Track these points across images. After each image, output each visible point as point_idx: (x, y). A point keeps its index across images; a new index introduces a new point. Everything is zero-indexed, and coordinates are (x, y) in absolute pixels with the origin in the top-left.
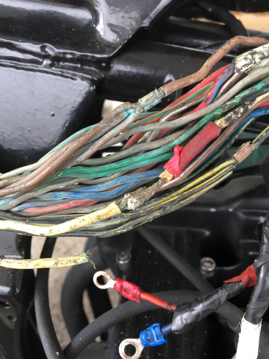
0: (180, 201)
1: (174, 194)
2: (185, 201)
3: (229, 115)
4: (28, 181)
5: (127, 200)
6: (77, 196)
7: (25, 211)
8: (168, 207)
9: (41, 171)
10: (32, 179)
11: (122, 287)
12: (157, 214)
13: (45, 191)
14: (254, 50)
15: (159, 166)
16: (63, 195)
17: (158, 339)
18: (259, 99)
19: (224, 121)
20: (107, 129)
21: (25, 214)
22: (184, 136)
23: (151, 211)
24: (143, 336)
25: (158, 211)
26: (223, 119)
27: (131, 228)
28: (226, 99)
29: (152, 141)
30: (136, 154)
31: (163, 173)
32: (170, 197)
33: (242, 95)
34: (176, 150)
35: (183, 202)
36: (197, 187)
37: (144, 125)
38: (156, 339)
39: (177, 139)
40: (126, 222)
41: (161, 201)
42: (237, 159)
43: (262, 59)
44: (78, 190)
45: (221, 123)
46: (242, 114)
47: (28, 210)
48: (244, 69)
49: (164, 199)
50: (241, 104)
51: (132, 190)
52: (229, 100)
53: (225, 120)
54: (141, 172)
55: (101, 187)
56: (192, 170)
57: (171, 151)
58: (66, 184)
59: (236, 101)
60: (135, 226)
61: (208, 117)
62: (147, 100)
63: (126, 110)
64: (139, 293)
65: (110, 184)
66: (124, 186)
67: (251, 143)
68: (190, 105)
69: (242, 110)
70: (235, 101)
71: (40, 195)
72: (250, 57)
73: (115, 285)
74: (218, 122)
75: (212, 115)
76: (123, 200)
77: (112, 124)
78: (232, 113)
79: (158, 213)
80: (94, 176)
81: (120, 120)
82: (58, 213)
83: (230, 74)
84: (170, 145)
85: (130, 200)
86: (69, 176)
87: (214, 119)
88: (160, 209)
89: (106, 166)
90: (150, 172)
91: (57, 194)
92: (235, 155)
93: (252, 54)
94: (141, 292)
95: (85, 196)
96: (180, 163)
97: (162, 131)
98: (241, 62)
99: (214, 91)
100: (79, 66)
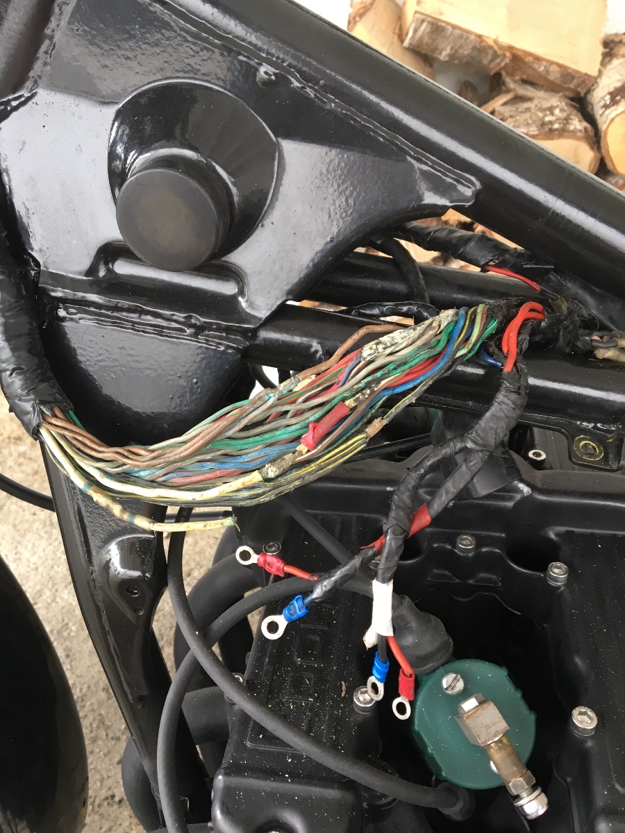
0: (318, 471)
1: (312, 465)
2: (322, 471)
3: (357, 396)
4: (182, 453)
5: (268, 469)
6: (224, 466)
7: (171, 481)
8: (307, 478)
9: (195, 444)
10: (186, 450)
11: (265, 561)
12: (297, 483)
13: (192, 462)
14: (381, 339)
15: (297, 439)
16: (210, 465)
17: (300, 611)
18: (383, 382)
19: (353, 402)
20: (251, 410)
21: (170, 484)
22: (318, 413)
23: (292, 481)
24: (286, 611)
25: (298, 481)
26: (352, 400)
27: (273, 497)
28: (354, 383)
29: (291, 417)
30: (277, 429)
31: (300, 446)
32: (309, 467)
33: (366, 380)
34: (311, 426)
36: (332, 459)
37: (283, 405)
38: (298, 611)
39: (312, 417)
40: (269, 491)
41: (301, 471)
42: (369, 433)
43: (384, 349)
44: (224, 460)
45: (350, 403)
46: (370, 395)
47: (174, 480)
48: (369, 358)
49: (304, 469)
50: (368, 385)
51: (273, 461)
52: (356, 384)
53: (354, 400)
54: (283, 444)
55: (246, 458)
56: (328, 443)
57: (307, 426)
58: (213, 454)
59: (362, 385)
60: (277, 495)
61: (339, 398)
62: (285, 386)
63: (267, 395)
64: (282, 566)
65: (253, 455)
66: (266, 458)
67: (382, 419)
68: (324, 386)
69: (368, 392)
70: (360, 385)
71: (187, 465)
72: (374, 347)
73: (258, 560)
74: (347, 403)
75: (342, 396)
76: (264, 469)
77: (256, 406)
78: (360, 394)
80: (239, 447)
81: (262, 402)
82: (204, 483)
83: (357, 361)
84: (307, 421)
85: (270, 469)
86: (216, 447)
87: (344, 400)
88: (299, 478)
89: (251, 439)
90: (290, 445)
91: (204, 464)
92: (367, 430)
93: (377, 344)
94: (285, 565)
95: (231, 466)
96: (313, 437)
97: (298, 411)
98: (367, 351)
99: (345, 376)
100: (224, 335)
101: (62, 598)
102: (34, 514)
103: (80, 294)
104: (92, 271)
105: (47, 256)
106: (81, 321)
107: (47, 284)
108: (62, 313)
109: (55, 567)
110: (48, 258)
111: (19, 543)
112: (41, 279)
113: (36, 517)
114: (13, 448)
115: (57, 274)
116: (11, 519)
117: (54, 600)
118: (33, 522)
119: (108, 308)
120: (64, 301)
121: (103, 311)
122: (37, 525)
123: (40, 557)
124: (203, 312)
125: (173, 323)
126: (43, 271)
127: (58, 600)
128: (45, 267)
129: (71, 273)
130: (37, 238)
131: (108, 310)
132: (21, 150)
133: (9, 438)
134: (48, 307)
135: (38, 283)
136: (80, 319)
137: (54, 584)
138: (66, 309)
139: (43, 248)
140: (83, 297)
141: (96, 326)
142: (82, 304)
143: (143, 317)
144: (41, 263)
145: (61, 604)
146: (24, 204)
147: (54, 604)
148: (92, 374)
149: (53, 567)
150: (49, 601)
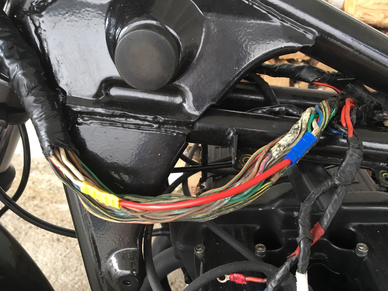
0: (244, 203)
2: (246, 203)
25: (232, 209)
35: (245, 204)
42: (273, 181)
64: (244, 278)
79: (232, 210)
92: (272, 179)
93: (279, 146)
100: (176, 127)
101: (61, 279)
102: (44, 236)
103: (91, 109)
104: (97, 95)
105: (71, 87)
106: (91, 124)
107: (71, 104)
108: (80, 120)
109: (56, 263)
110: (71, 89)
111: (37, 251)
112: (67, 101)
113: (45, 237)
114: (31, 202)
115: (77, 97)
116: (32, 239)
117: (57, 281)
118: (44, 240)
119: (107, 116)
120: (81, 113)
121: (104, 118)
122: (45, 241)
123: (48, 258)
124: (163, 114)
125: (146, 122)
126: (68, 96)
127: (59, 280)
128: (70, 94)
129: (85, 96)
130: (64, 77)
131: (107, 117)
132: (54, 27)
133: (29, 197)
134: (71, 117)
135: (65, 103)
136: (91, 123)
137: (56, 272)
138: (82, 118)
139: (68, 83)
140: (93, 110)
141: (101, 127)
142: (92, 115)
143: (128, 120)
144: (67, 92)
145: (61, 282)
146: (56, 58)
147: (57, 283)
148: (98, 155)
149: (55, 263)
150: (54, 281)
